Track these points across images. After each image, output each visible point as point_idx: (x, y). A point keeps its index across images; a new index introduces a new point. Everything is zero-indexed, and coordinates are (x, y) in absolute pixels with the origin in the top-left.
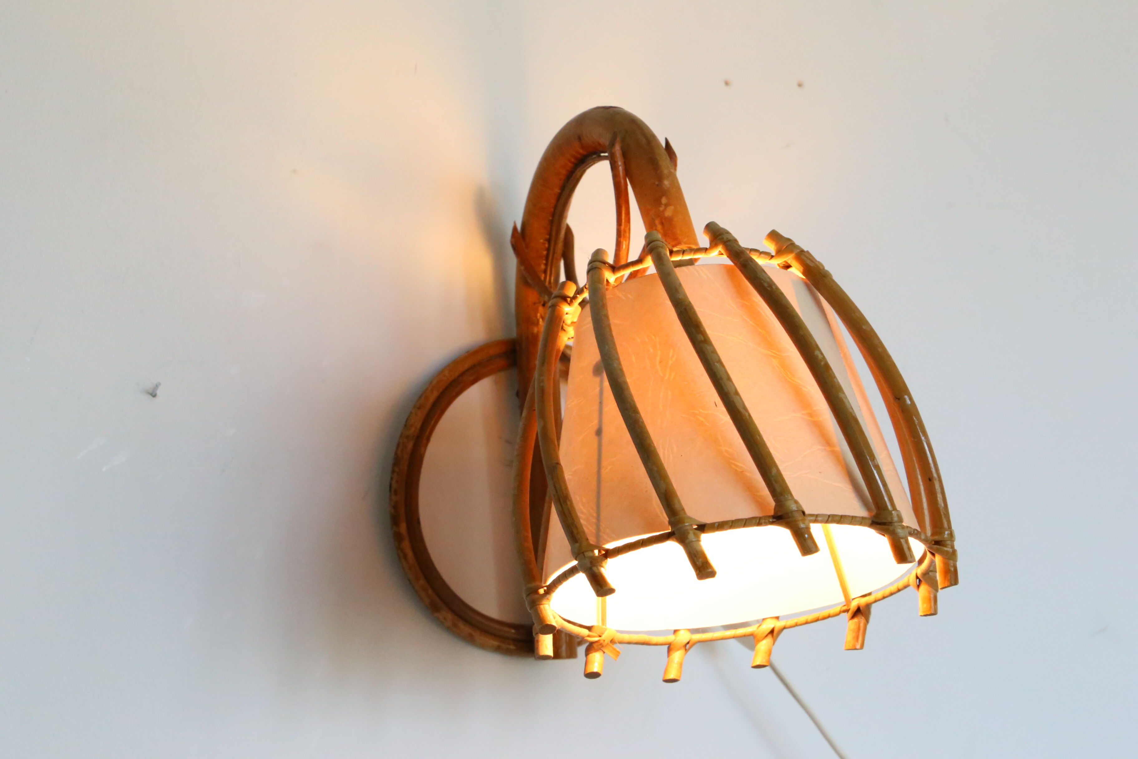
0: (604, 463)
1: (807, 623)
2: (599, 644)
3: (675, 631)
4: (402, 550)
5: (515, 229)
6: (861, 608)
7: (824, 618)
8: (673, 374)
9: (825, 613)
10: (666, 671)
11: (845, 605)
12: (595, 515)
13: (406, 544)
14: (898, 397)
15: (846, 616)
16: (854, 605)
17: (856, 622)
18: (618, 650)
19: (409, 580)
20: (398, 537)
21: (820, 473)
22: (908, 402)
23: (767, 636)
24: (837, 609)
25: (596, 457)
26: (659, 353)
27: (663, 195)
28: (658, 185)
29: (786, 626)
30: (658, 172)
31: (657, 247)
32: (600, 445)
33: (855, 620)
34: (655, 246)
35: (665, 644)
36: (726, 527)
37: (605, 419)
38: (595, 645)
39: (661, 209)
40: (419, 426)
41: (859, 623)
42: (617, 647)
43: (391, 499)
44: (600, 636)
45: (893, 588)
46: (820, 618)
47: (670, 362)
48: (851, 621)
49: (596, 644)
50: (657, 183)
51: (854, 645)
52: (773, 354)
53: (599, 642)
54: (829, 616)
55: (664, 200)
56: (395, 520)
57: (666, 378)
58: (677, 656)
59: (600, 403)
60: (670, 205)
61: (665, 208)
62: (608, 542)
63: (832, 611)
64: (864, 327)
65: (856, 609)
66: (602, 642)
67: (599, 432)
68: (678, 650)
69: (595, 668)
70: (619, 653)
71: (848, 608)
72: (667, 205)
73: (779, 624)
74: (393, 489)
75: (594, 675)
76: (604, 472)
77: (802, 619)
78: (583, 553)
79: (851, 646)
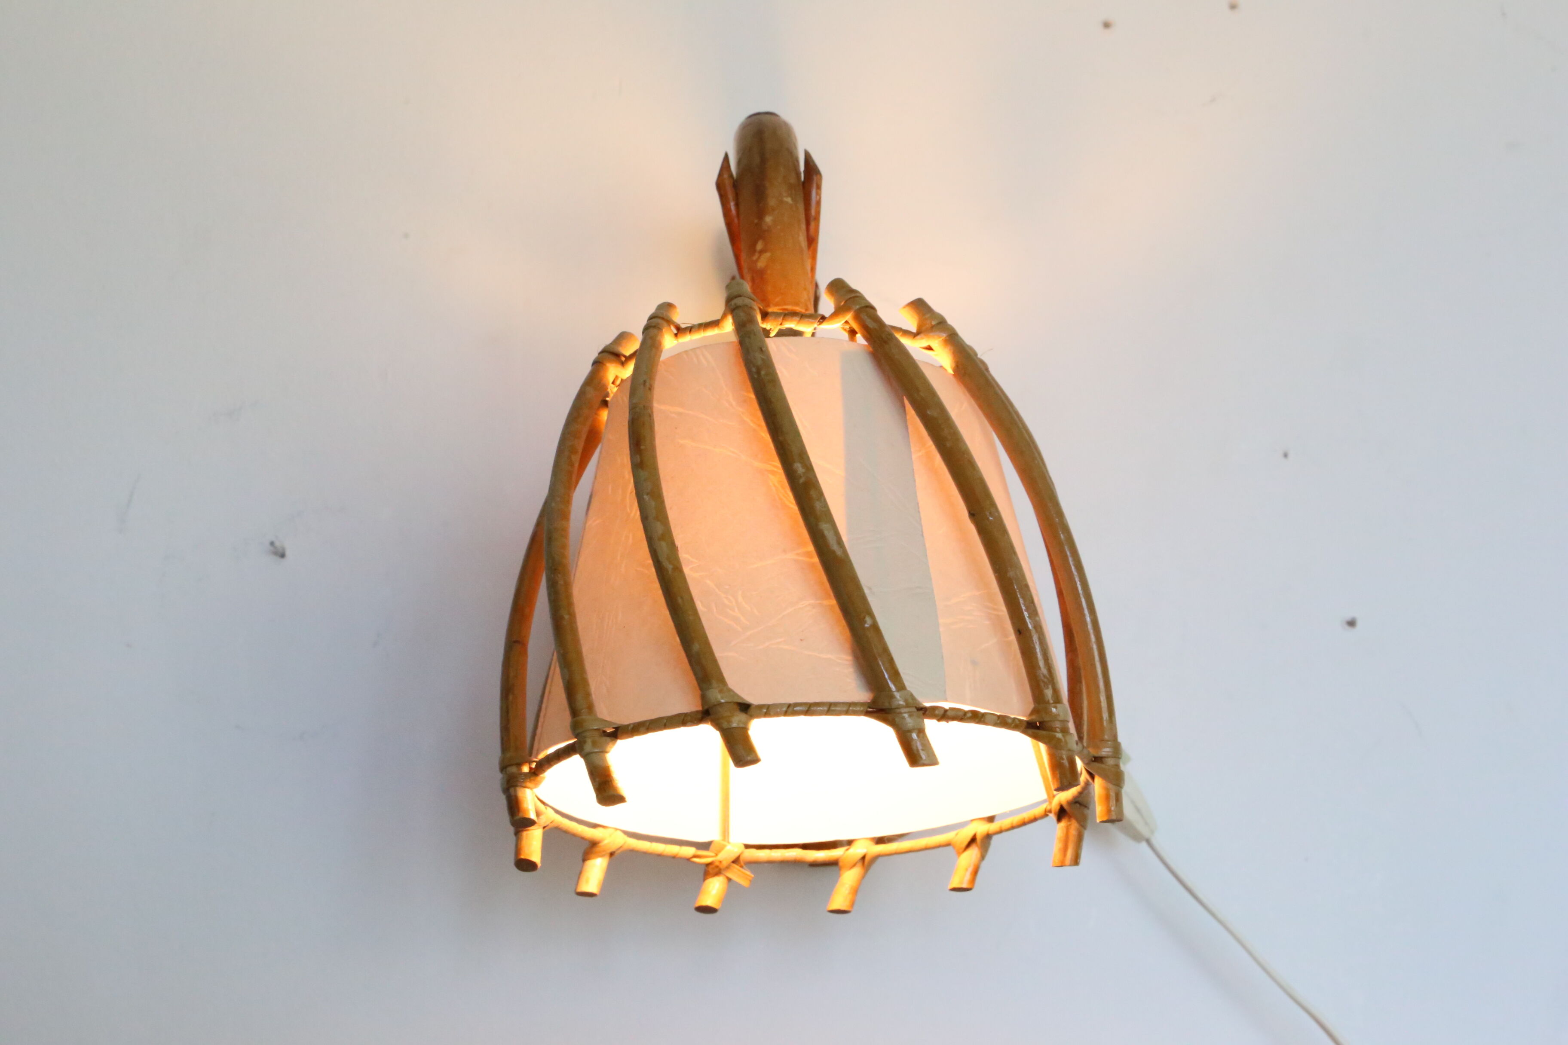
1: (1013, 828)
2: (713, 866)
6: (1066, 807)
15: (1052, 817)
17: (1065, 826)
27: (761, 238)
28: (757, 224)
30: (761, 205)
33: (1063, 824)
38: (708, 869)
39: (755, 258)
41: (1068, 829)
44: (717, 856)
48: (1058, 826)
49: (709, 867)
50: (756, 221)
53: (714, 864)
55: (759, 246)
60: (766, 251)
61: (760, 256)
65: (1058, 808)
66: (717, 864)
69: (710, 899)
72: (762, 252)
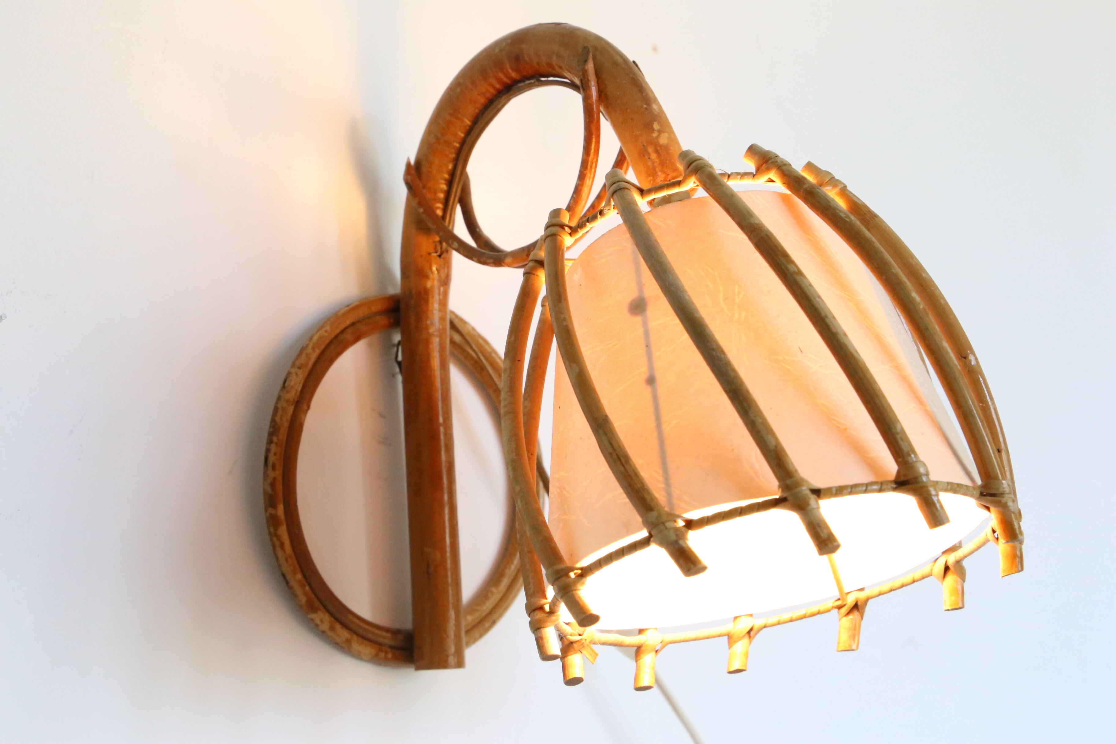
0: (665, 417)
1: (791, 620)
2: (580, 644)
3: (641, 631)
4: (278, 537)
5: (408, 165)
6: (859, 604)
7: (813, 615)
8: (743, 314)
9: (815, 609)
10: (636, 679)
11: (839, 599)
12: (661, 479)
13: (283, 531)
14: (964, 356)
16: (850, 600)
17: (852, 619)
18: (597, 652)
19: (284, 576)
20: (273, 521)
21: (922, 434)
22: (973, 362)
23: (744, 636)
24: (830, 604)
25: (651, 409)
26: (721, 288)
27: (655, 121)
28: (646, 109)
29: (767, 625)
30: (644, 94)
31: (704, 166)
32: (655, 398)
33: (850, 617)
34: (703, 165)
35: (633, 646)
36: (845, 492)
37: (658, 364)
38: (575, 645)
39: (655, 135)
40: (300, 389)
41: (855, 620)
42: (597, 648)
43: (266, 475)
44: (580, 635)
45: (908, 579)
46: (807, 615)
47: (737, 300)
48: (845, 618)
49: (577, 644)
50: (645, 106)
51: (850, 646)
52: (848, 297)
53: (580, 642)
54: (819, 613)
55: (656, 126)
56: (271, 501)
57: (736, 317)
58: (647, 659)
59: (647, 346)
60: (664, 132)
61: (659, 135)
62: (687, 511)
63: (822, 607)
64: (924, 275)
65: (851, 604)
66: (583, 641)
67: (651, 381)
68: (649, 652)
69: (575, 672)
70: (597, 655)
71: (845, 603)
72: (660, 132)
73: (758, 623)
74: (270, 464)
75: (576, 681)
76: (666, 428)
77: (786, 616)
78: (663, 523)
79: (847, 646)
